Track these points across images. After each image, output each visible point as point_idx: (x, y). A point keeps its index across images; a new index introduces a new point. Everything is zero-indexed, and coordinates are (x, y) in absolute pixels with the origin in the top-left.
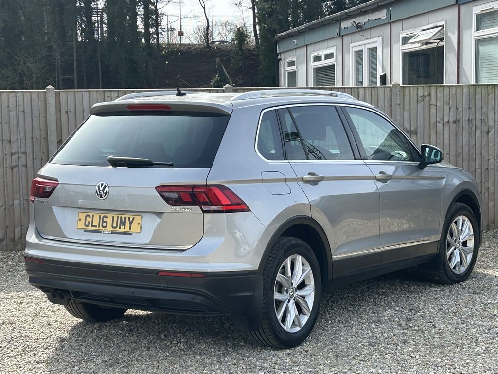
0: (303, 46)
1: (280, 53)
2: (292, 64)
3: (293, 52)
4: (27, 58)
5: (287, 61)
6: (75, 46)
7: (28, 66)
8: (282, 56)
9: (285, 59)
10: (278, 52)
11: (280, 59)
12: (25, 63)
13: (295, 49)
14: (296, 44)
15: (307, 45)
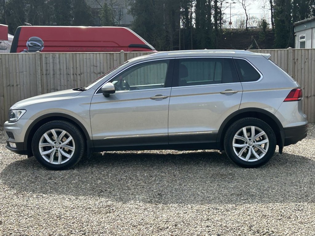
0: (310, 29)
1: (296, 32)
2: (303, 37)
3: (304, 32)
4: (157, 37)
5: (300, 36)
6: (180, 31)
7: (157, 42)
8: (297, 34)
9: (299, 35)
10: (295, 31)
11: (296, 36)
12: (156, 40)
13: (305, 30)
14: (306, 28)
15: (312, 28)
